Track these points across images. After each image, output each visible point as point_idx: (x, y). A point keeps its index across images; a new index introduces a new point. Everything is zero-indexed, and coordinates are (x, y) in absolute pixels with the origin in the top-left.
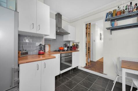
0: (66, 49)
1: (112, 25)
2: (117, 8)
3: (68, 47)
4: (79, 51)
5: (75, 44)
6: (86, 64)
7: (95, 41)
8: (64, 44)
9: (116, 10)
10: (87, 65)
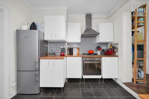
4: (117, 56)
6: (133, 79)
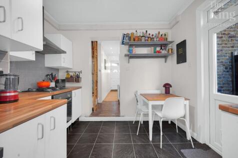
0: (53, 84)
1: (129, 51)
2: (135, 32)
3: (57, 82)
4: (81, 88)
5: (71, 74)
6: (93, 109)
7: (100, 71)
8: (47, 75)
9: (134, 33)
10: (95, 111)
